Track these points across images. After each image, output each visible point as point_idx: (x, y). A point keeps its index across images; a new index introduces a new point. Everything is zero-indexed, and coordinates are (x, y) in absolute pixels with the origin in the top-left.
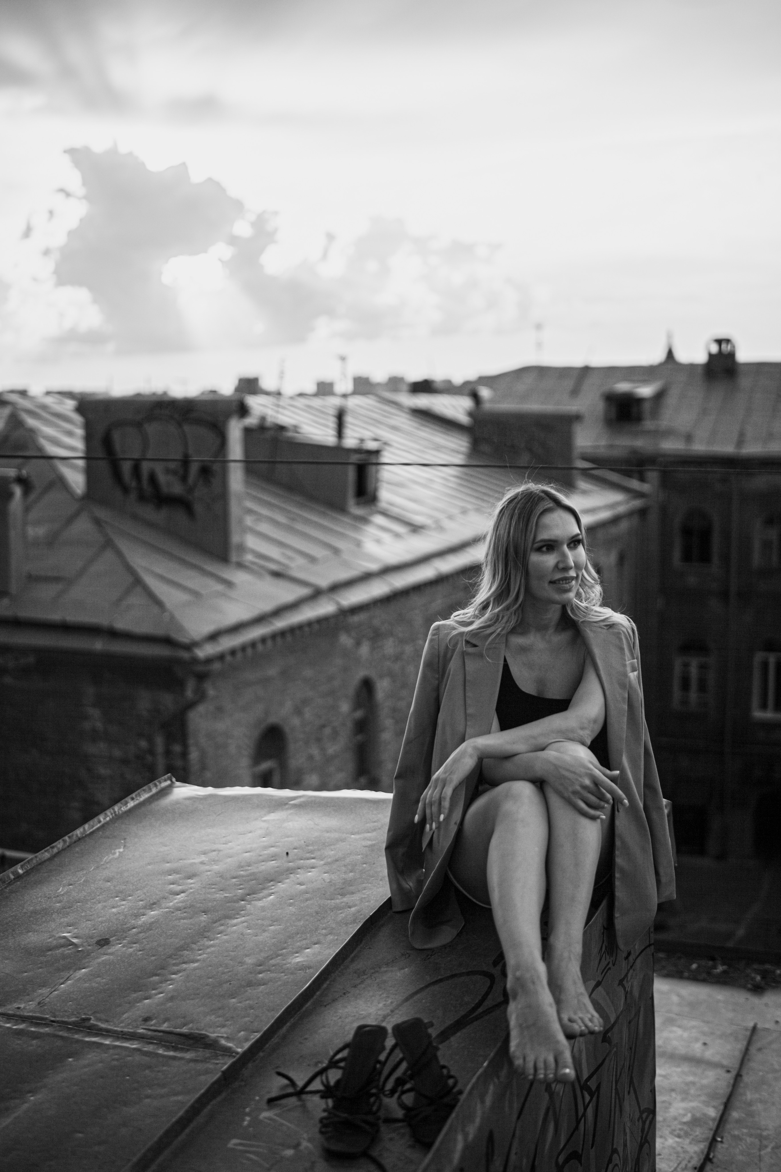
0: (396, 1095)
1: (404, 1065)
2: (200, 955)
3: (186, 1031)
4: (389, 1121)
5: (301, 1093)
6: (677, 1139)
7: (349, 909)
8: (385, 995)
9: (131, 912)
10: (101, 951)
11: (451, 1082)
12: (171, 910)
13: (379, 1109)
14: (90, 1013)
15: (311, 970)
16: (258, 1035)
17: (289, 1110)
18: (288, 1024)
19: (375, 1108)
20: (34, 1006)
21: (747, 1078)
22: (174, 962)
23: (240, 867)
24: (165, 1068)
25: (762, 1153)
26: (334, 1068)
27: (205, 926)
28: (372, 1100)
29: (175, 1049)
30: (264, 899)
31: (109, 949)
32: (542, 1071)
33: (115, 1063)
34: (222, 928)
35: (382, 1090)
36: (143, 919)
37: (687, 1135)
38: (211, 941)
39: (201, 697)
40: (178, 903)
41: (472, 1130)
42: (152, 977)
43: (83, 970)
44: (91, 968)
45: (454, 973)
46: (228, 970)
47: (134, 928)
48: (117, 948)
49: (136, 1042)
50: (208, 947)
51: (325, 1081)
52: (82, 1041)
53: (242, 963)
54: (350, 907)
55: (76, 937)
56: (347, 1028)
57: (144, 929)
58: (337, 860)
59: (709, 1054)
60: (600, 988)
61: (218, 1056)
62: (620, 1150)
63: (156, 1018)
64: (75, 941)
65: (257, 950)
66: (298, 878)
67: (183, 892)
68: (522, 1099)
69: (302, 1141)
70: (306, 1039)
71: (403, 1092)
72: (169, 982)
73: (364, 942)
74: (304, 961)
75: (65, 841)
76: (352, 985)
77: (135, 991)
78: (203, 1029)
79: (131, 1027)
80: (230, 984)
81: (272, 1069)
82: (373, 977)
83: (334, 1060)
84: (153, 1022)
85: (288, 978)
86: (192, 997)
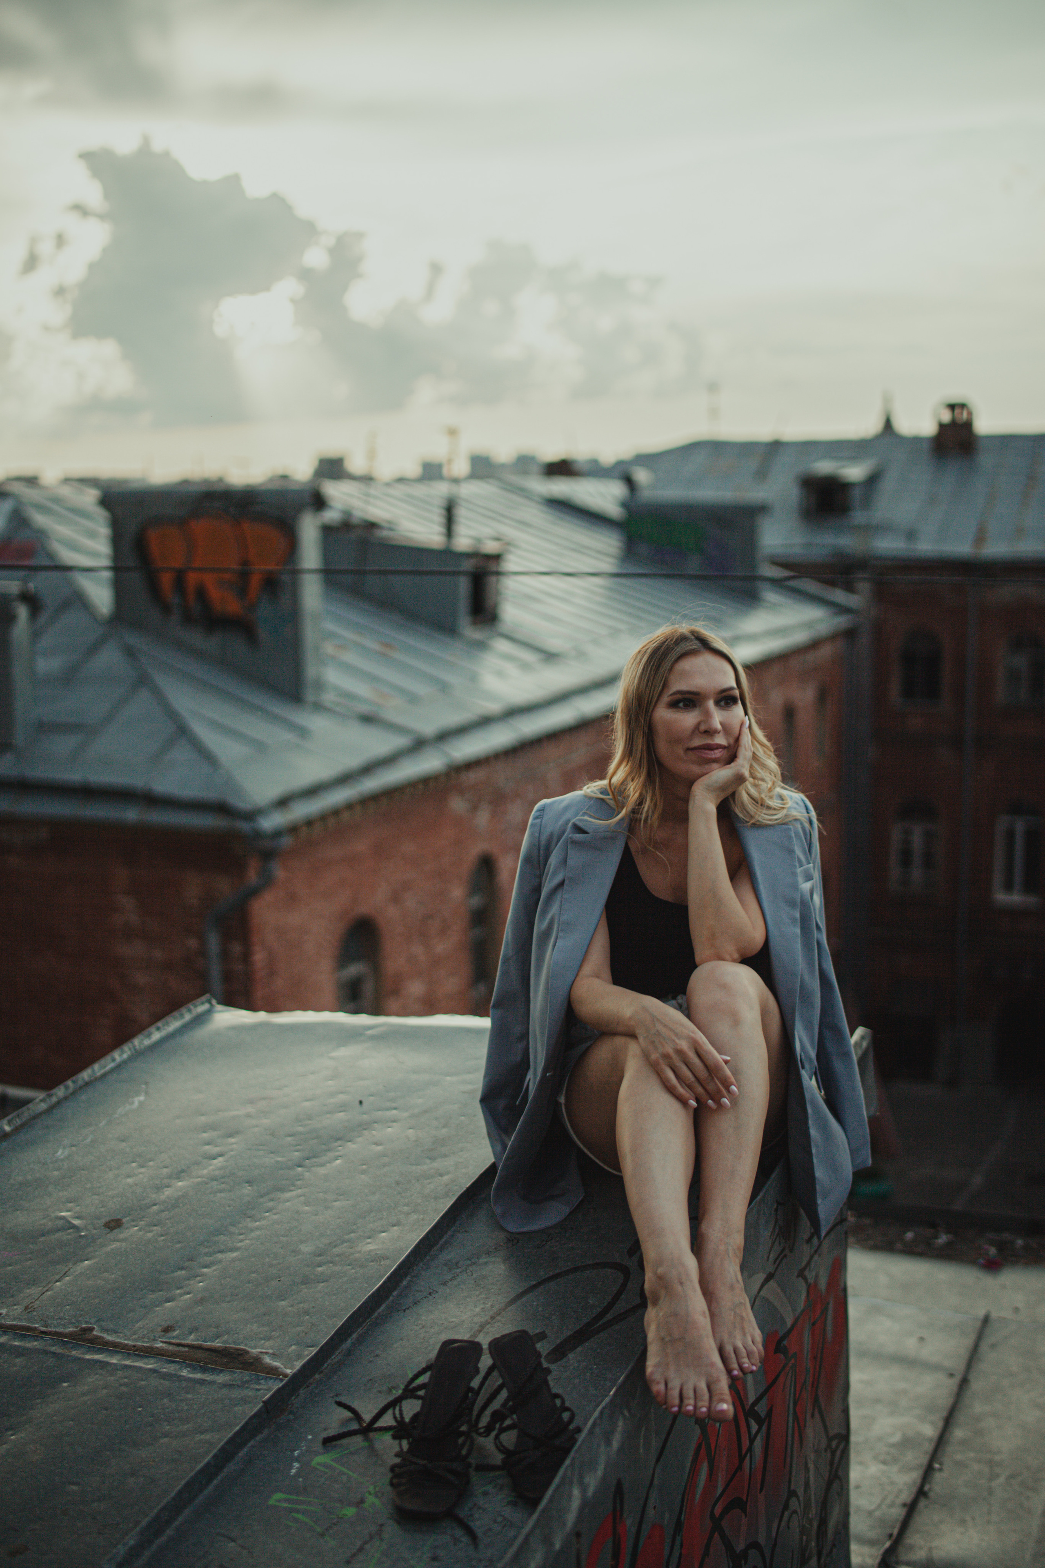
0: (494, 1433)
1: (504, 1394)
2: (241, 1241)
3: (219, 1344)
4: (484, 1468)
5: (368, 1430)
6: (882, 1467)
7: (440, 1178)
8: (483, 1296)
9: (151, 1182)
10: (111, 1236)
11: (566, 1416)
12: (204, 1179)
13: (469, 1453)
14: (93, 1320)
15: (388, 1262)
16: (314, 1351)
17: (352, 1453)
18: (355, 1336)
19: (464, 1452)
20: (19, 1311)
21: (977, 1385)
22: (207, 1250)
23: (298, 1120)
24: (190, 1396)
25: (994, 1484)
26: (411, 1398)
27: (249, 1202)
28: (461, 1440)
29: (204, 1370)
30: (328, 1164)
31: (121, 1233)
32: (692, 1402)
33: (123, 1388)
34: (271, 1204)
35: (474, 1426)
36: (168, 1192)
37: (895, 1460)
38: (256, 1221)
39: (267, 881)
40: (213, 1170)
41: (592, 1481)
42: (177, 1271)
43: (86, 1262)
44: (96, 1260)
45: (576, 1266)
46: (277, 1261)
47: (155, 1204)
48: (131, 1232)
49: (152, 1361)
50: (252, 1230)
51: (398, 1415)
52: (83, 1359)
53: (296, 1252)
54: (441, 1175)
55: (77, 1218)
56: (432, 1341)
57: (168, 1207)
58: (426, 1112)
59: (927, 1352)
60: (772, 1283)
61: (259, 1380)
62: (800, 1492)
63: (180, 1327)
64: (76, 1222)
65: (317, 1234)
66: (374, 1136)
67: (221, 1155)
68: (664, 1436)
69: (367, 1495)
70: (377, 1356)
71: (502, 1430)
72: (198, 1278)
73: (458, 1222)
74: (378, 1249)
75: (67, 1088)
76: (441, 1282)
77: (153, 1291)
78: (242, 1343)
79: (147, 1340)
80: (279, 1281)
81: (330, 1397)
82: (468, 1271)
83: (411, 1387)
84: (176, 1333)
85: (356, 1273)
86: (228, 1299)
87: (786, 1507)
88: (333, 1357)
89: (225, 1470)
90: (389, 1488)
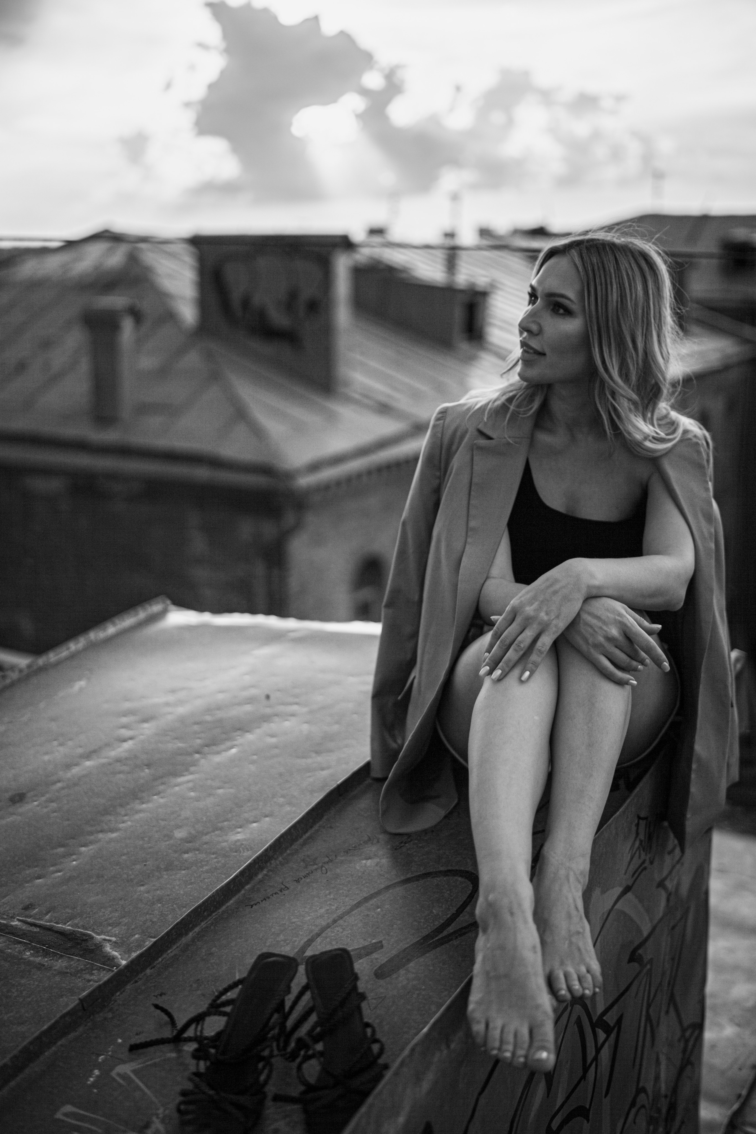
1: (313, 1018)
2: (124, 822)
3: (69, 928)
4: (281, 1099)
5: (175, 1039)
7: (320, 772)
8: (332, 897)
9: (64, 760)
10: (11, 809)
11: (375, 1048)
12: (109, 760)
13: (267, 1080)
16: (152, 942)
17: (155, 1065)
18: (197, 929)
19: (262, 1078)
22: (90, 829)
23: (208, 710)
24: (23, 981)
26: (215, 1014)
27: (143, 784)
28: (260, 1065)
29: (46, 953)
30: (224, 753)
31: (21, 807)
32: (510, 1047)
34: (162, 787)
36: (74, 771)
38: (143, 803)
40: (121, 752)
42: (56, 848)
45: (428, 871)
46: (149, 845)
47: (59, 782)
48: (30, 807)
50: (137, 812)
53: (169, 837)
54: (322, 769)
57: (69, 785)
58: (323, 708)
60: (629, 895)
61: (92, 969)
62: (650, 1085)
63: (39, 905)
65: (193, 820)
66: (271, 728)
67: (132, 739)
69: (154, 1119)
71: (307, 1058)
72: (74, 857)
73: (325, 817)
74: (245, 840)
76: (295, 879)
77: (29, 867)
78: (90, 928)
79: (5, 917)
80: (145, 865)
81: (154, 996)
82: (324, 869)
83: (219, 1002)
84: (35, 911)
85: (218, 862)
86: (92, 880)
87: (633, 1104)
88: (169, 952)
89: (27, 1071)
90: (176, 1115)
